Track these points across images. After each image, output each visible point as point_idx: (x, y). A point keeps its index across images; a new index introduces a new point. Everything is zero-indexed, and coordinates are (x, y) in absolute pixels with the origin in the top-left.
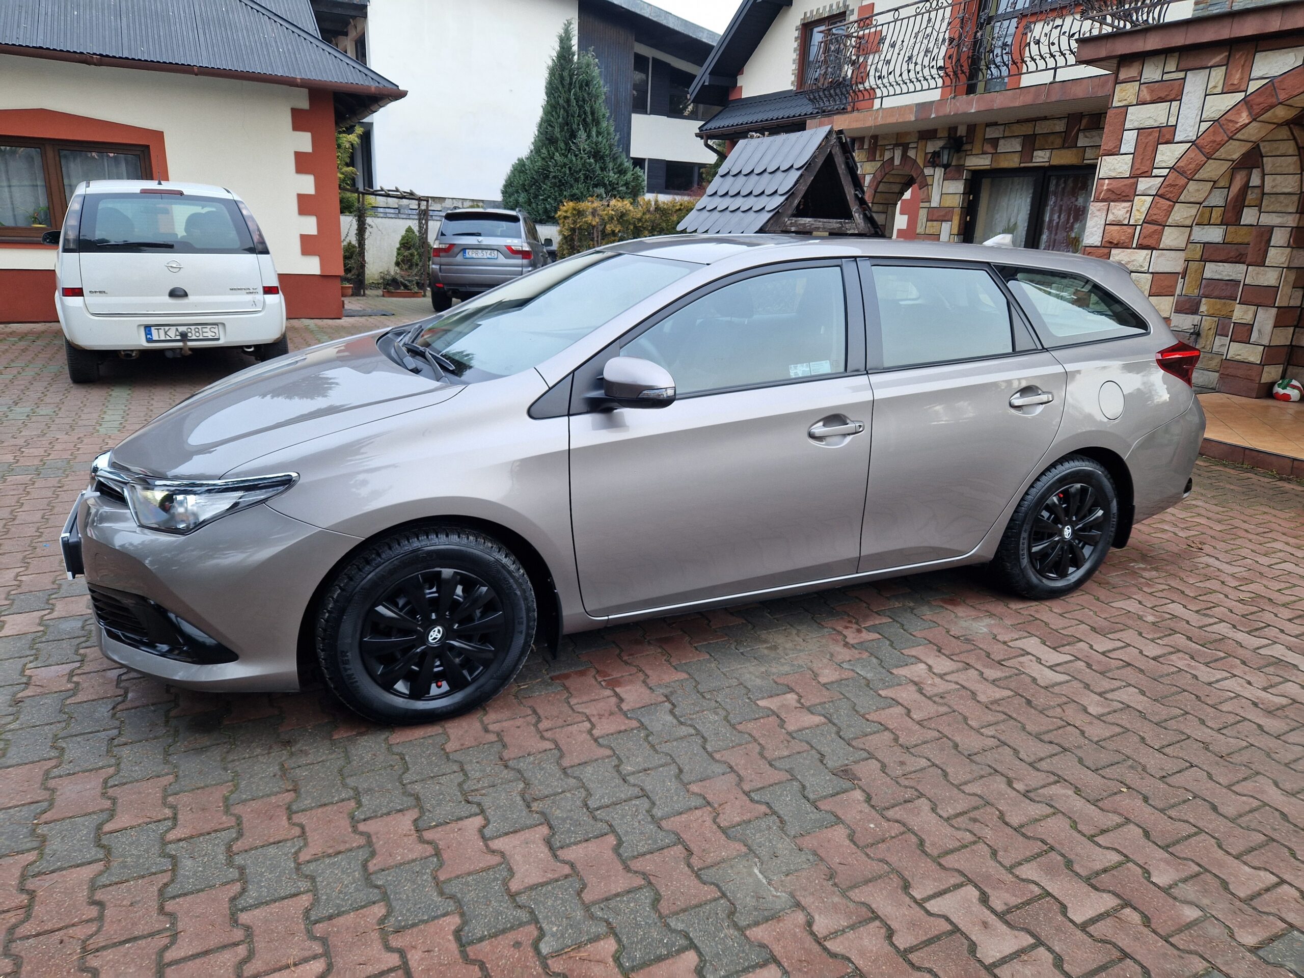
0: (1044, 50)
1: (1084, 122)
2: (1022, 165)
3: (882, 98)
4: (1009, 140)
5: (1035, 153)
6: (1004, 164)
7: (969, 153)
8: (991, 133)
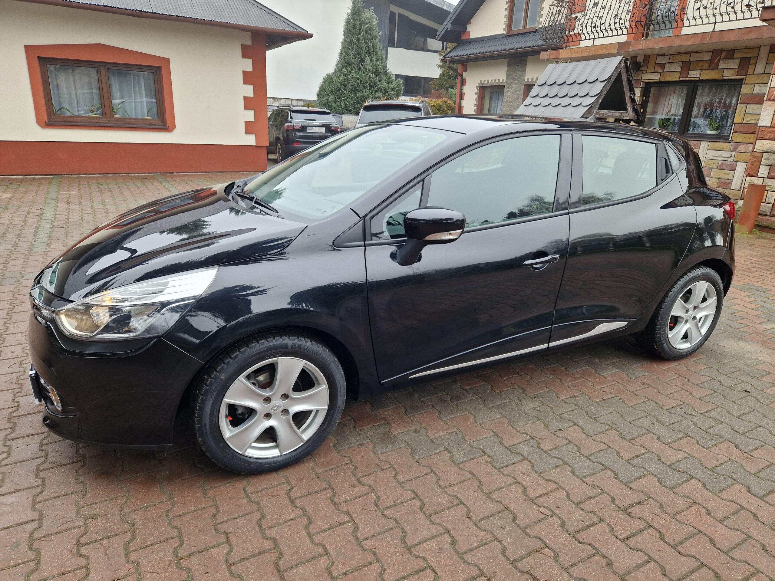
0: (710, 12)
1: (723, 55)
2: (681, 79)
3: (594, 39)
4: (672, 64)
5: (690, 72)
6: (669, 78)
7: (644, 72)
8: (660, 60)
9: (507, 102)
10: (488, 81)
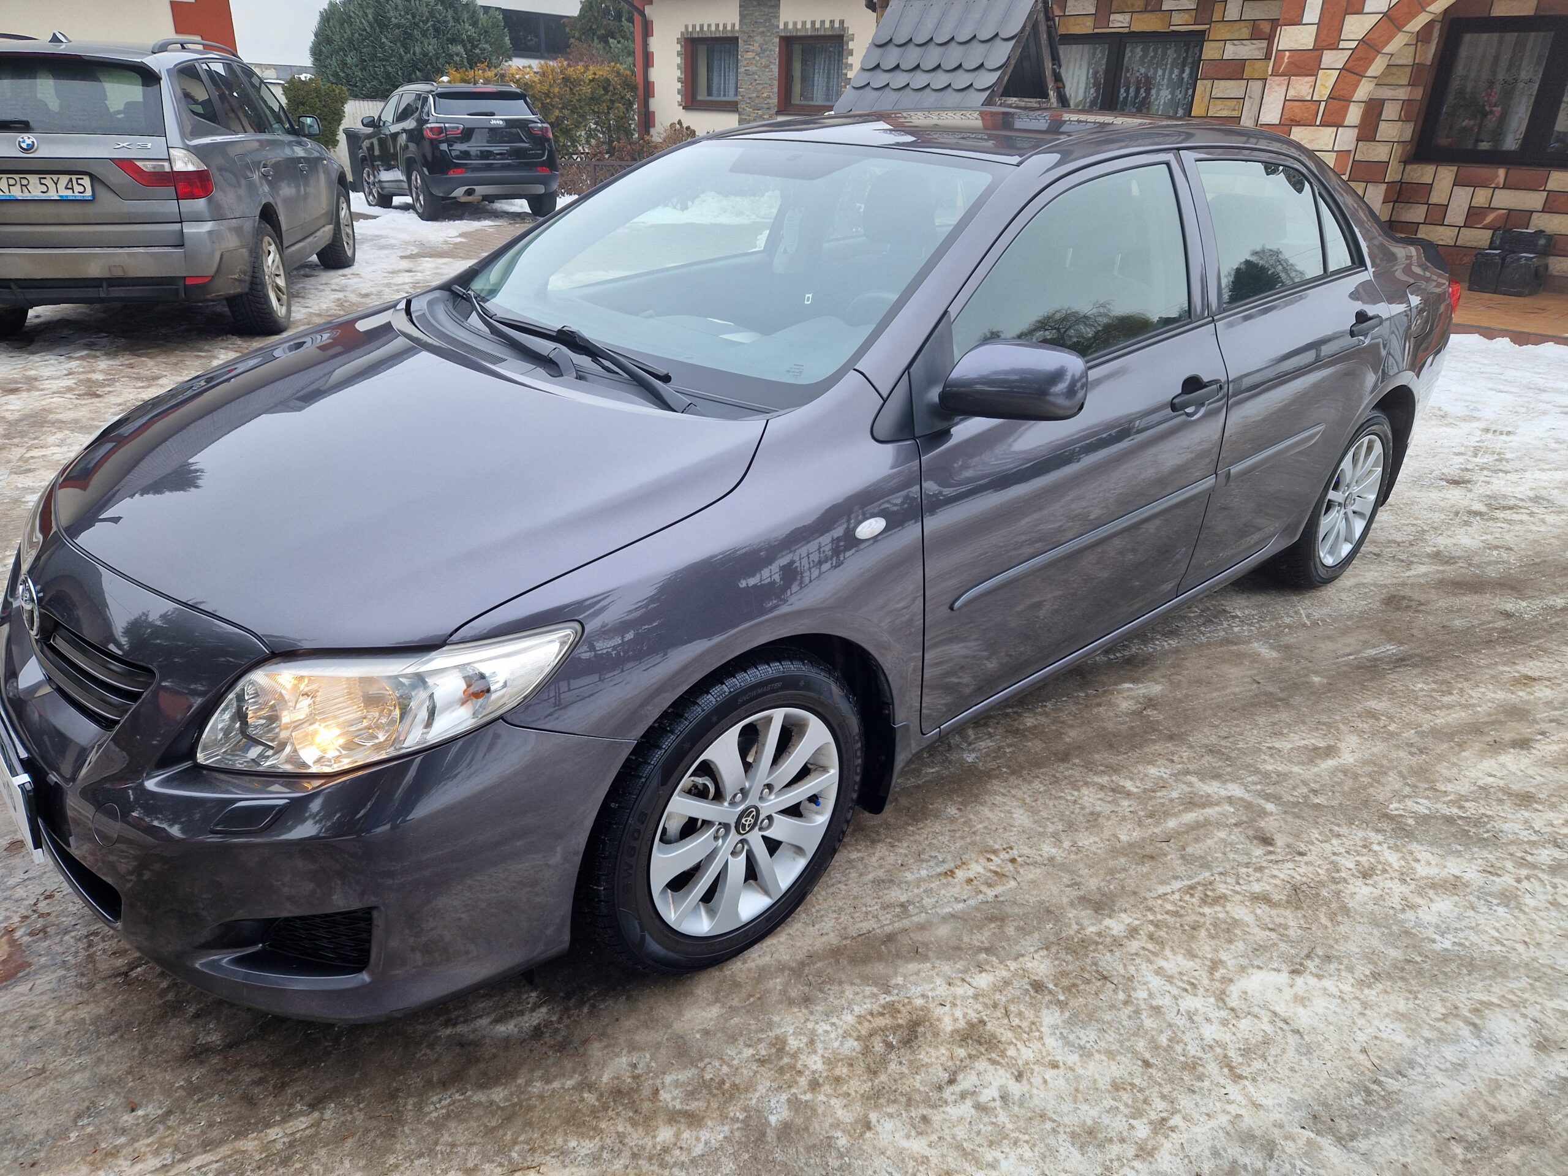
2: (1096, 31)
4: (1080, 1)
5: (1112, 17)
6: (1074, 29)
9: (747, 73)
10: (702, 26)
